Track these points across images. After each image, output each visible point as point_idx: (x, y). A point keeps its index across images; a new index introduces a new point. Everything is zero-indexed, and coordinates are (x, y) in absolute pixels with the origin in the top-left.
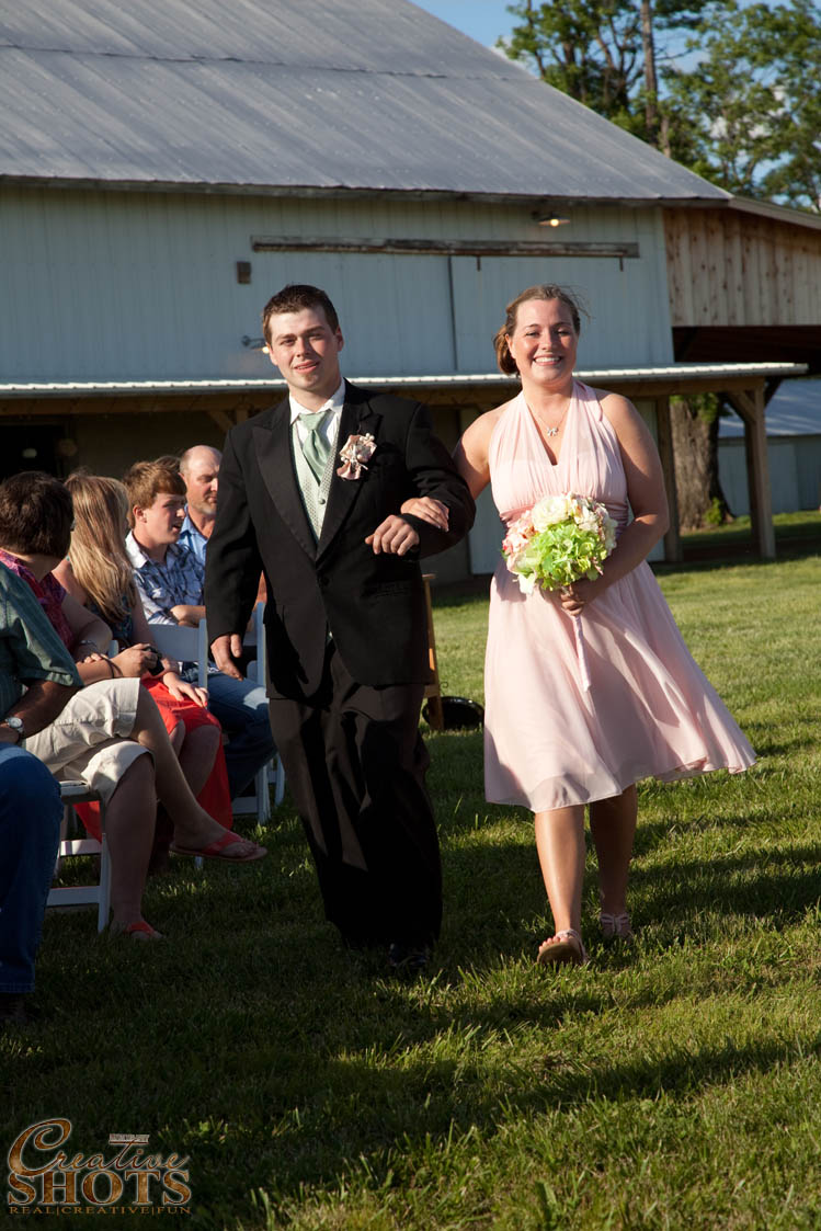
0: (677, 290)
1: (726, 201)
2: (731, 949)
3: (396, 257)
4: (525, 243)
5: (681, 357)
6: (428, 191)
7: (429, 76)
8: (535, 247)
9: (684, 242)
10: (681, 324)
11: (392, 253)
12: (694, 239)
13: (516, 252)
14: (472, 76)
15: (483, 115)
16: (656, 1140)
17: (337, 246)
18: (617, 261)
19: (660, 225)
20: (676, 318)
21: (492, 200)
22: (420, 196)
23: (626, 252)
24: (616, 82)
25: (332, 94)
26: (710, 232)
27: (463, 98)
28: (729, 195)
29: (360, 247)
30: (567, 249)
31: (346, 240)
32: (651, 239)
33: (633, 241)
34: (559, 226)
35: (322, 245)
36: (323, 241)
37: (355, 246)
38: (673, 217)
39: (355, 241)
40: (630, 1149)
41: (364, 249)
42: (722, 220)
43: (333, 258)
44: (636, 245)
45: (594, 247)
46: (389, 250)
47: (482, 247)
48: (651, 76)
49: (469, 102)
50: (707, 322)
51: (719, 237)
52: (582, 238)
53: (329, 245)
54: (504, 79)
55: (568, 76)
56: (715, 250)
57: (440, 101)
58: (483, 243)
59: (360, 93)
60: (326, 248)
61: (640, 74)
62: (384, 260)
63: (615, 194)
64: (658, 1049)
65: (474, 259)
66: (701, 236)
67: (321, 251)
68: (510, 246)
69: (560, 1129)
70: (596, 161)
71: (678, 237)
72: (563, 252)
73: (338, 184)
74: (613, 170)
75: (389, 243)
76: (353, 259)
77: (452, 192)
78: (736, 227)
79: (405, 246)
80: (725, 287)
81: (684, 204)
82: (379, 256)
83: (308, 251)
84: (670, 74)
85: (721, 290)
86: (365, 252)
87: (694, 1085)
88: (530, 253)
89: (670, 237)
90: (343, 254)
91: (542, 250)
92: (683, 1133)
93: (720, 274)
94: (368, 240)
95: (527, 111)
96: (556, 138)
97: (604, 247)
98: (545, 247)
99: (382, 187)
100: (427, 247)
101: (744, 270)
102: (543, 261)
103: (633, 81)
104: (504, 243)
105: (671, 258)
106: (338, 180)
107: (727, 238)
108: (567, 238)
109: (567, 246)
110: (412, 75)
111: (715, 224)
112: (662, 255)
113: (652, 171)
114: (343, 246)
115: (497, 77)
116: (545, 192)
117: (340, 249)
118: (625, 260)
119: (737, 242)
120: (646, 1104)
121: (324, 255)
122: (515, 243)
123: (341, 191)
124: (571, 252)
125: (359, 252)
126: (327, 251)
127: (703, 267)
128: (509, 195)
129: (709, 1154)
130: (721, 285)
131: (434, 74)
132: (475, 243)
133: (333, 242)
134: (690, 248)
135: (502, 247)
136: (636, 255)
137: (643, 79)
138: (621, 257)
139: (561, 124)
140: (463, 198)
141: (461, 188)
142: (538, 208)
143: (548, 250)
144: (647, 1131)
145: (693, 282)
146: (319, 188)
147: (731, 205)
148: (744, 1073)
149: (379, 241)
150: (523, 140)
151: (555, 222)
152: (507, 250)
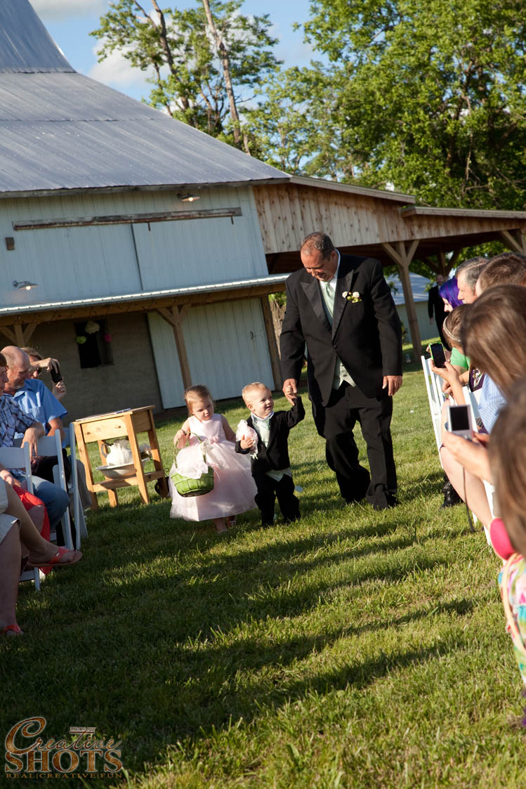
0: (266, 232)
1: (289, 179)
2: (369, 601)
3: (100, 226)
4: (175, 212)
5: (272, 271)
6: (114, 186)
7: (108, 121)
8: (181, 214)
9: (267, 205)
10: (270, 252)
11: (98, 225)
12: (272, 203)
13: (170, 218)
14: (133, 119)
15: (142, 140)
16: (352, 713)
17: (64, 223)
18: (230, 218)
19: (252, 197)
20: (267, 249)
21: (153, 189)
22: (110, 190)
23: (234, 213)
24: (215, 117)
25: (51, 135)
26: (281, 198)
27: (129, 132)
28: (290, 176)
29: (78, 223)
30: (199, 214)
31: (69, 219)
32: (248, 205)
33: (238, 206)
34: (194, 200)
35: (55, 224)
36: (56, 221)
37: (74, 223)
38: (259, 191)
39: (74, 220)
40: (337, 719)
41: (80, 224)
42: (287, 190)
43: (63, 231)
44: (240, 208)
45: (215, 212)
46: (95, 223)
47: (150, 217)
48: (234, 112)
49: (133, 133)
50: (285, 250)
51: (287, 200)
52: (208, 207)
53: (60, 223)
54: (152, 119)
55: (187, 116)
56: (286, 207)
57: (116, 135)
58: (151, 214)
59: (68, 133)
60: (58, 225)
61: (228, 112)
62: (93, 229)
63: (224, 180)
64: (340, 661)
65: (147, 224)
66: (276, 200)
67: (55, 227)
68: (165, 215)
69: (293, 713)
70: (210, 161)
71: (263, 202)
72: (198, 216)
73: (62, 187)
74: (221, 166)
75: (95, 219)
76: (75, 230)
77: (129, 186)
78: (296, 194)
79: (105, 220)
80: (293, 228)
81: (265, 182)
82: (90, 227)
83: (48, 227)
84: (245, 111)
85: (291, 231)
86: (81, 226)
87: (366, 679)
88: (179, 218)
89: (259, 202)
90: (68, 228)
91: (186, 216)
92: (367, 706)
93: (290, 221)
94: (82, 218)
95: (167, 136)
96: (187, 151)
97: (221, 211)
98: (187, 214)
99: (87, 187)
100: (118, 220)
101: (303, 218)
102: (187, 222)
103: (224, 116)
104: (163, 213)
105: (260, 214)
106: (60, 185)
107: (291, 200)
108: (199, 208)
109: (199, 212)
110: (98, 121)
111: (283, 193)
112: (255, 213)
113: (244, 165)
114: (68, 223)
115: (148, 118)
116: (184, 182)
117: (66, 225)
118: (234, 218)
119: (297, 202)
120: (340, 693)
121: (57, 229)
122: (169, 213)
123: (63, 191)
124: (202, 216)
125: (78, 226)
126: (58, 227)
127: (279, 218)
128: (163, 185)
129: (384, 716)
130: (291, 227)
131: (110, 119)
132: (146, 215)
133: (61, 221)
134: (271, 208)
135: (162, 216)
136: (240, 215)
137: (230, 114)
138: (232, 216)
139: (188, 142)
140: (136, 189)
141: (134, 183)
142: (181, 192)
143: (189, 216)
144: (345, 707)
145: (275, 227)
146: (51, 190)
147: (291, 181)
148: (395, 669)
149: (89, 219)
150: (166, 153)
151: (191, 199)
152: (165, 217)
